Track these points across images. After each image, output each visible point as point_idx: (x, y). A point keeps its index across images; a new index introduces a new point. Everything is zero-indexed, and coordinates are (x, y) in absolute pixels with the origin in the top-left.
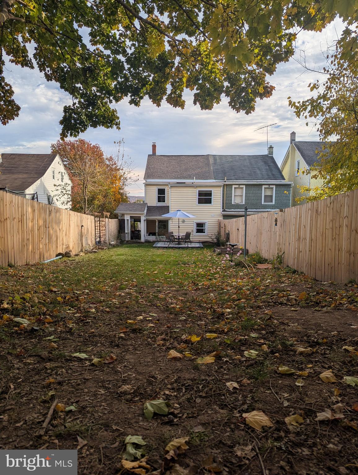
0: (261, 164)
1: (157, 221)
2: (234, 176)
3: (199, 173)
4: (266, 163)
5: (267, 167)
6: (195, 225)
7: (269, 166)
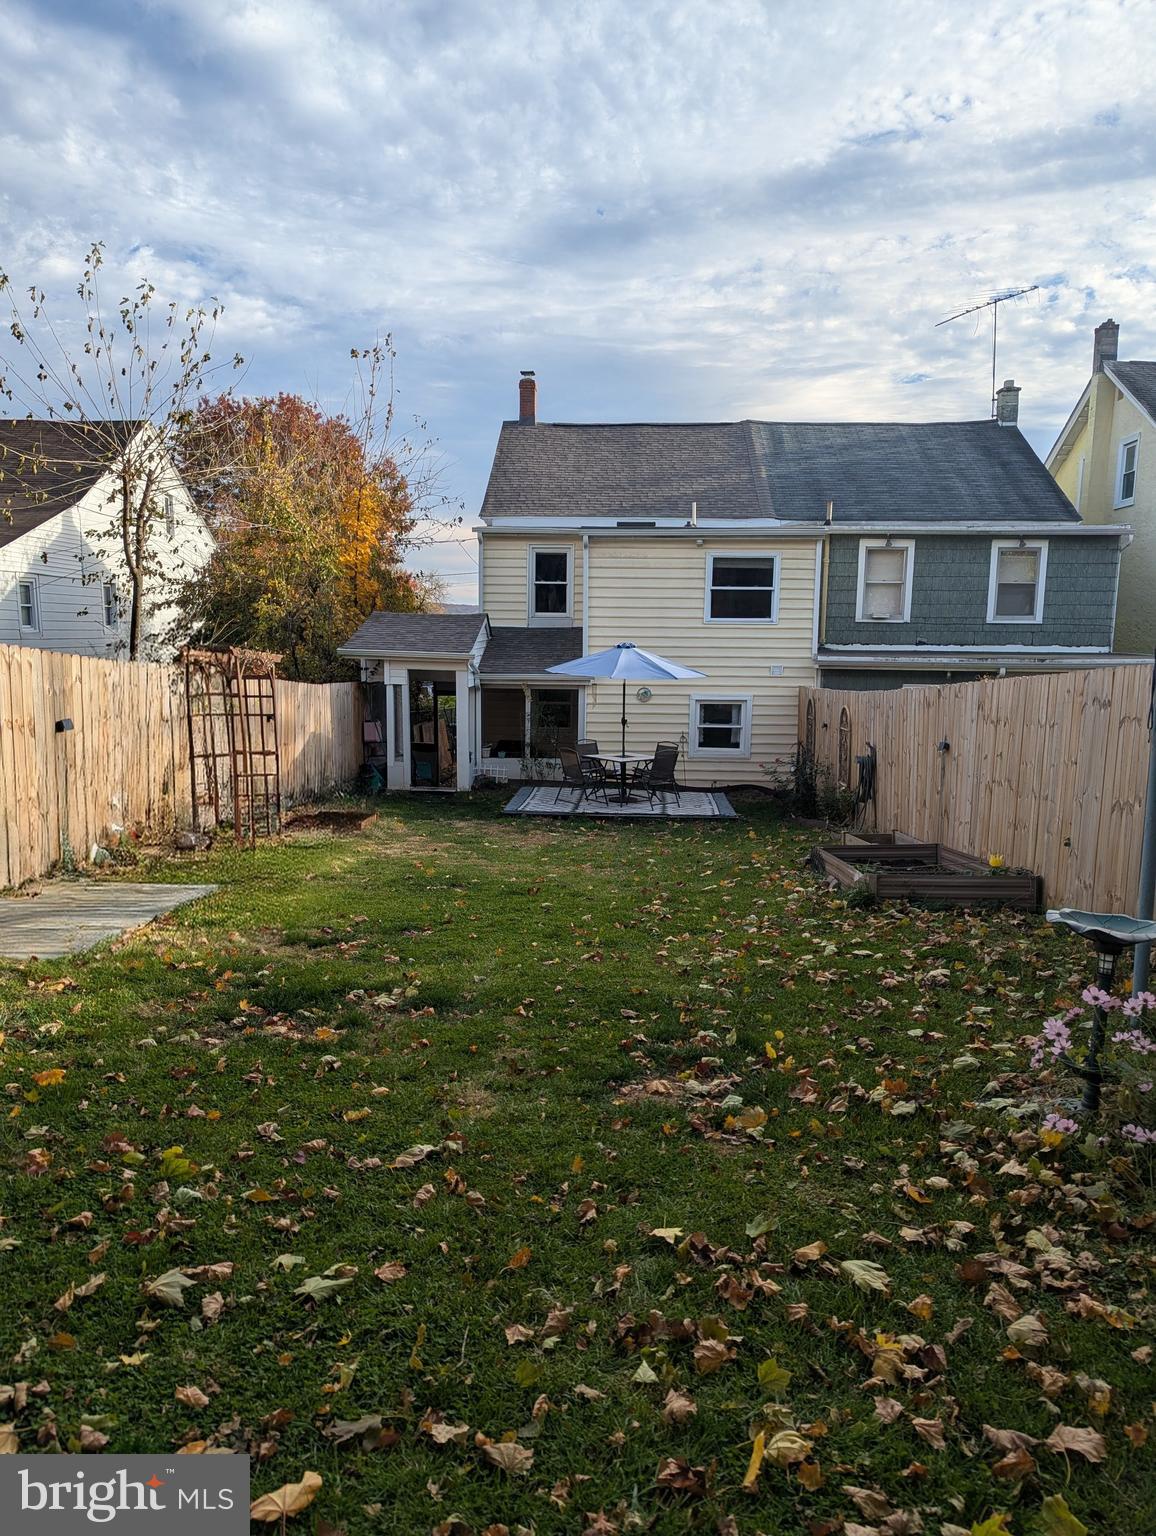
0: (967, 455)
1: (528, 693)
2: (859, 503)
3: (712, 494)
4: (988, 452)
5: (998, 470)
6: (696, 713)
7: (1004, 465)
